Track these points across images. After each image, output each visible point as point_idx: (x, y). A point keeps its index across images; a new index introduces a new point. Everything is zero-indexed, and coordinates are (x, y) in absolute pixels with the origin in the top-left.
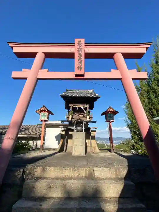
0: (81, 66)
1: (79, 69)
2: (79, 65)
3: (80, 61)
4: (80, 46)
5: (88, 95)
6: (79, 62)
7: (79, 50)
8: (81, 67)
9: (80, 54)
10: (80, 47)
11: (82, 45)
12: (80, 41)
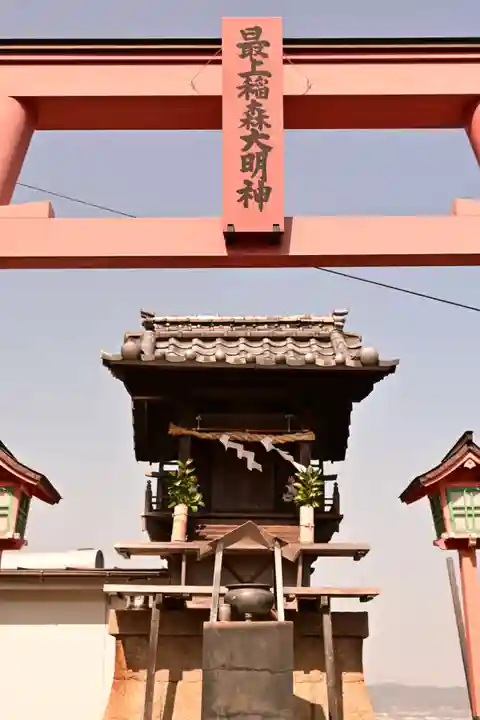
0: (264, 178)
1: (251, 202)
2: (248, 175)
3: (255, 149)
4: (258, 58)
5: (309, 357)
6: (251, 156)
7: (253, 85)
8: (261, 184)
9: (254, 106)
10: (254, 63)
11: (265, 56)
12: (258, 30)
